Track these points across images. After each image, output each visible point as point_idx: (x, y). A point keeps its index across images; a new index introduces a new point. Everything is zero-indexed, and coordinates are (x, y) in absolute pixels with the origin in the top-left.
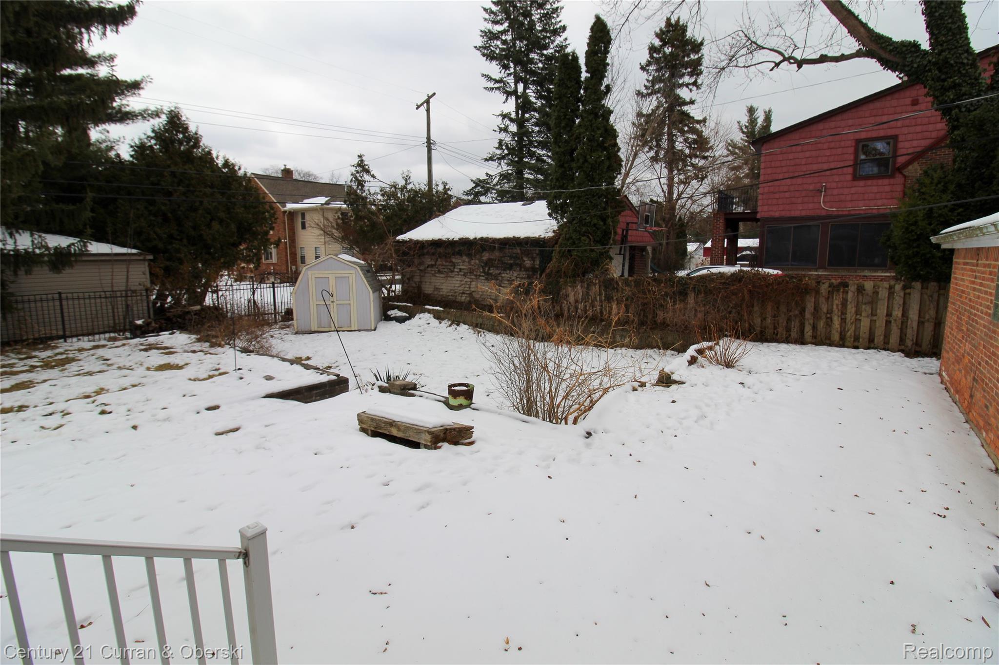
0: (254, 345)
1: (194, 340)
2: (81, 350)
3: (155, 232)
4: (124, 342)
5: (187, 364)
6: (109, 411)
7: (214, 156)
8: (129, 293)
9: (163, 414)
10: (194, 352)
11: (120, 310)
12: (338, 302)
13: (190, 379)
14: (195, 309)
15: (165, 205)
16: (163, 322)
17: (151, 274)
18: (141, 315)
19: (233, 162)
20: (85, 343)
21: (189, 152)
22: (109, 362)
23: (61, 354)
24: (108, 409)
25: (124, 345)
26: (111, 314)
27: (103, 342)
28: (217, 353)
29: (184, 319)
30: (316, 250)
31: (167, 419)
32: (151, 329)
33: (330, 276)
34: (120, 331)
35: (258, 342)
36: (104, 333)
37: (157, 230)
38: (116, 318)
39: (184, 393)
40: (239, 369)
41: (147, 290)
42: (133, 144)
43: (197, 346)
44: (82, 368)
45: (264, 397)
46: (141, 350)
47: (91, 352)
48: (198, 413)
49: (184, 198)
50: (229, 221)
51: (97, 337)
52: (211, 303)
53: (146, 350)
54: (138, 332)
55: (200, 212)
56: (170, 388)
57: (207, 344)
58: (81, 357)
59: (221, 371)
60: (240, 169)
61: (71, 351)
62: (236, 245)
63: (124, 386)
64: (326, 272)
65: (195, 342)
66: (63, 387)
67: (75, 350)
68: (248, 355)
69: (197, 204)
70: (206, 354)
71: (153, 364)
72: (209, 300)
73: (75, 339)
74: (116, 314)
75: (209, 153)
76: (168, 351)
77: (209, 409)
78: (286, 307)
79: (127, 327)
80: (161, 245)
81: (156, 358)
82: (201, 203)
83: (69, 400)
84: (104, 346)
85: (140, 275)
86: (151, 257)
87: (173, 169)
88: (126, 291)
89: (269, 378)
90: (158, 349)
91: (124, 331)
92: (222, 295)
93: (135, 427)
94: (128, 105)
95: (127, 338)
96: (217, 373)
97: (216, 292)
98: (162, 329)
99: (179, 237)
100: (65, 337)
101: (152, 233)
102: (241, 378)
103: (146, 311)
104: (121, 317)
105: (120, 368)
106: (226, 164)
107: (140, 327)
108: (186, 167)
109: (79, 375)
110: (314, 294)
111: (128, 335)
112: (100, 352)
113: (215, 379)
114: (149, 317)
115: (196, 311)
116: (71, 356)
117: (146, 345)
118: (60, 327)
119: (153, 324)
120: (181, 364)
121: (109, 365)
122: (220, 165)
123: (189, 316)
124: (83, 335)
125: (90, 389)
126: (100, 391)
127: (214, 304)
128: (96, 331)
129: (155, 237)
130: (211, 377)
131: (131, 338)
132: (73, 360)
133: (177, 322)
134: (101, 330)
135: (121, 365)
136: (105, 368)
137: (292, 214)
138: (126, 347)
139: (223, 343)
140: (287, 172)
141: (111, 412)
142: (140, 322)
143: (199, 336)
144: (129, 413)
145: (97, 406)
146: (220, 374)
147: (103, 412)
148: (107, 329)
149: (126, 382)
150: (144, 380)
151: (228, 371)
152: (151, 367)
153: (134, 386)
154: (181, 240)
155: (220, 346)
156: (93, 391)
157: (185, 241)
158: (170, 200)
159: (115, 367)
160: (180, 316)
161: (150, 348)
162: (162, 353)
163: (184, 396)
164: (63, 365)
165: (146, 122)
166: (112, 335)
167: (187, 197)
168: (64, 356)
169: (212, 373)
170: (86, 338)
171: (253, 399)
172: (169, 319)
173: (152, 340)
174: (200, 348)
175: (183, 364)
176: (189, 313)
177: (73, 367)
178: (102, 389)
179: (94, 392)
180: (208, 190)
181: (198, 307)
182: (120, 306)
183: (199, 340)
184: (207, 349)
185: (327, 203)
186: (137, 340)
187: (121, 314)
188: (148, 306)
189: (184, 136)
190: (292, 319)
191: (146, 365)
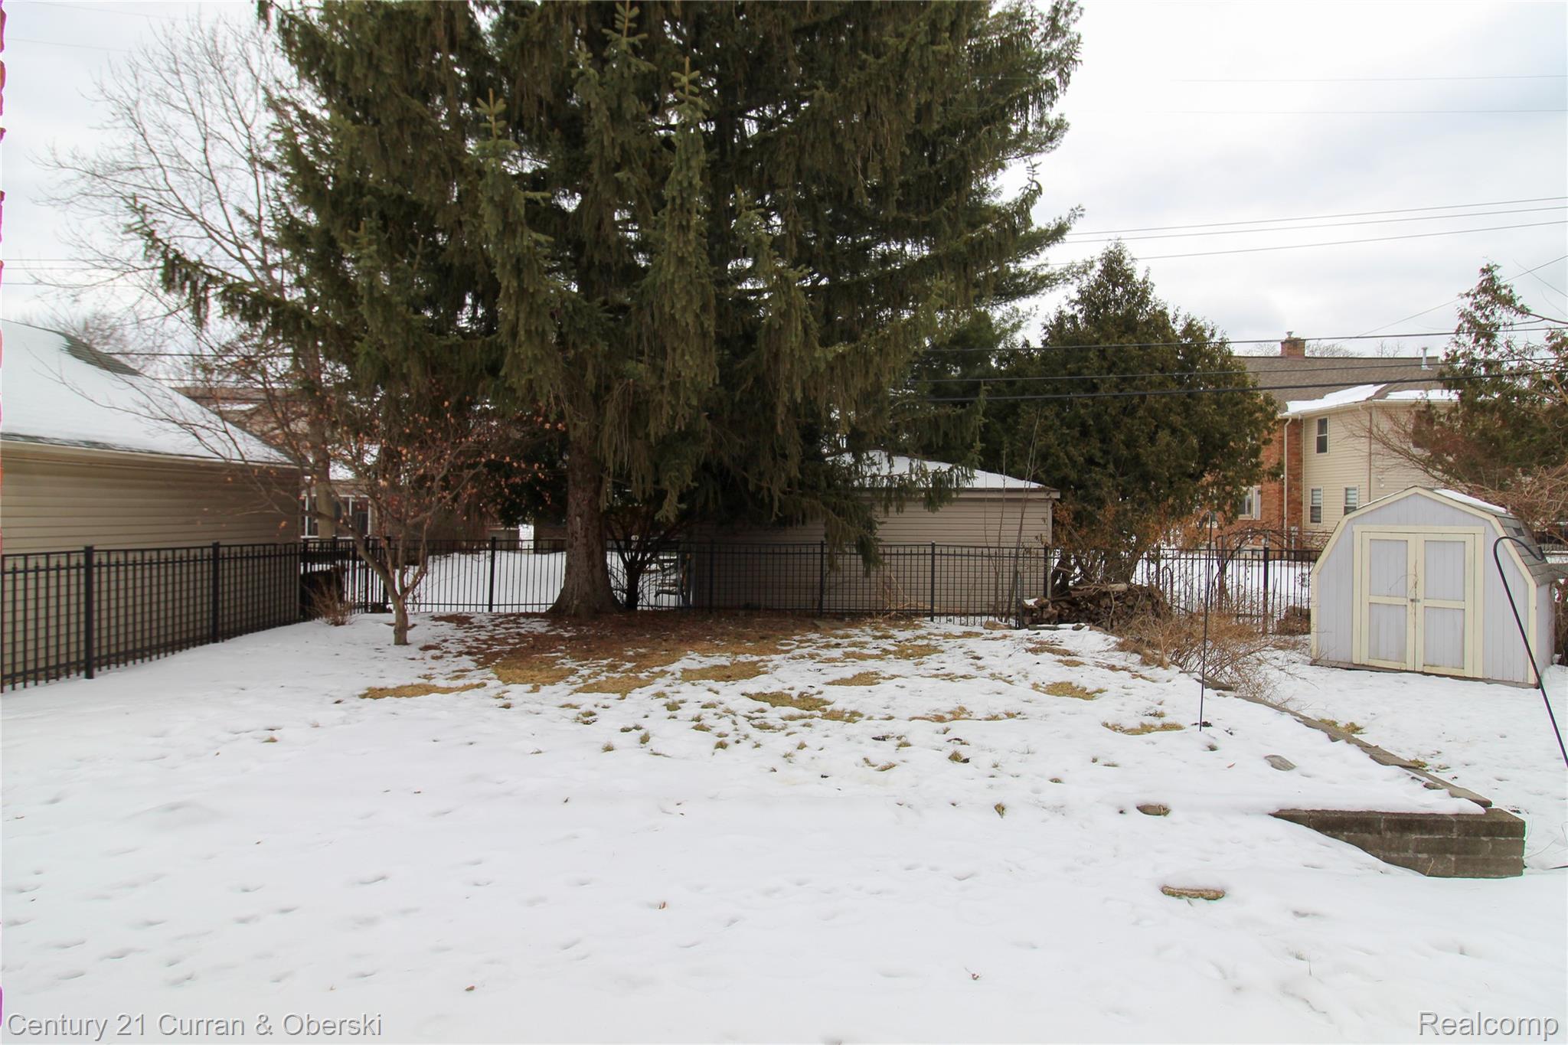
0: (1228, 674)
1: (1113, 645)
2: (947, 636)
3: (1067, 454)
4: (1007, 632)
5: (1100, 691)
6: (965, 757)
7: (1171, 317)
8: (1022, 552)
9: (1051, 793)
10: (1113, 668)
11: (1006, 580)
12: (1429, 603)
13: (1106, 725)
14: (1117, 589)
15: (1086, 406)
16: (1064, 605)
17: (1054, 521)
18: (1034, 593)
19: (1202, 324)
20: (955, 626)
21: (1130, 315)
22: (980, 663)
23: (923, 638)
24: (964, 751)
25: (1005, 637)
26: (992, 586)
27: (977, 629)
28: (1155, 678)
29: (1099, 606)
30: (1347, 494)
31: (1060, 809)
32: (1045, 616)
33: (1411, 538)
34: (1003, 614)
35: (1237, 670)
36: (981, 614)
37: (1071, 449)
38: (1000, 592)
39: (1095, 755)
40: (1206, 724)
41: (1046, 549)
42: (1048, 323)
43: (1119, 659)
44: (943, 665)
45: (1276, 815)
46: (1027, 650)
47: (960, 641)
48: (1121, 812)
49: (1116, 393)
50: (1187, 431)
51: (971, 619)
52: (1146, 581)
53: (1034, 651)
54: (1027, 620)
55: (1141, 413)
56: (1068, 737)
57: (1137, 658)
58: (945, 646)
59: (1167, 720)
60: (1212, 335)
61: (935, 635)
62: (1196, 476)
63: (995, 712)
64: (1400, 529)
65: (1115, 650)
66: (913, 692)
67: (940, 635)
68: (1218, 695)
69: (1136, 401)
70: (1134, 677)
71: (1043, 678)
72: (1141, 575)
73: (944, 619)
74: (1000, 586)
75: (1163, 314)
76: (1070, 659)
77: (1144, 809)
78: (1291, 603)
79: (1013, 610)
80: (1073, 475)
81: (1049, 669)
82: (1143, 398)
83: (914, 718)
84: (978, 635)
85: (1038, 523)
86: (1057, 495)
87: (1103, 345)
88: (1017, 548)
89: (1279, 763)
90: (1053, 651)
91: (1008, 615)
92: (1166, 567)
93: (1000, 809)
94: (1046, 265)
95: (1010, 627)
96: (1158, 722)
97: (1155, 559)
98: (1061, 619)
99: (1101, 461)
100: (932, 614)
101: (1062, 454)
102: (1212, 748)
103: (1041, 587)
104: (1006, 593)
105: (993, 676)
106: (1190, 329)
107: (1029, 611)
108: (1124, 340)
109: (936, 676)
110: (1366, 577)
111: (1012, 622)
112: (972, 644)
113: (1154, 736)
114: (1045, 595)
115: (1118, 592)
116: (933, 643)
117: (1037, 643)
118: (928, 598)
119: (1050, 609)
120: (1091, 688)
121: (979, 668)
122: (1178, 333)
123: (1105, 602)
124: (954, 614)
125: (946, 706)
126: (959, 714)
127: (1150, 583)
128: (971, 610)
129: (1067, 461)
130: (1145, 729)
131: (1016, 629)
132: (935, 650)
133: (1087, 609)
134: (978, 610)
135: (996, 671)
136: (972, 671)
137: (1298, 424)
138: (1007, 642)
139: (1167, 659)
140: (1294, 345)
141: (966, 761)
142: (1030, 602)
143: (1122, 640)
144: (994, 771)
145: (949, 741)
146: (1165, 727)
147: (955, 757)
148: (985, 610)
149: (1000, 705)
150: (1026, 708)
151: (1181, 723)
152: (1041, 684)
153: (1010, 715)
154: (1105, 467)
155: (1161, 664)
156: (949, 710)
157: (1111, 468)
158: (1093, 399)
159: (987, 672)
160: (1091, 599)
161: (1040, 648)
162: (1060, 661)
163: (1094, 760)
164: (921, 656)
165: (1069, 286)
166: (991, 619)
167: (1121, 391)
168: (925, 642)
169: (1148, 720)
170: (957, 619)
171: (1247, 811)
172: (1073, 603)
173: (1045, 635)
174: (1123, 664)
175: (1094, 689)
176: (1106, 594)
177: (932, 662)
178: (962, 710)
179: (951, 713)
180: (1157, 376)
181: (1122, 587)
182: (1006, 575)
183: (1122, 647)
184: (1136, 668)
185: (1380, 395)
186: (1024, 632)
187: (1006, 587)
188: (1045, 578)
189: (1126, 292)
190: (1309, 632)
191: (1033, 679)
